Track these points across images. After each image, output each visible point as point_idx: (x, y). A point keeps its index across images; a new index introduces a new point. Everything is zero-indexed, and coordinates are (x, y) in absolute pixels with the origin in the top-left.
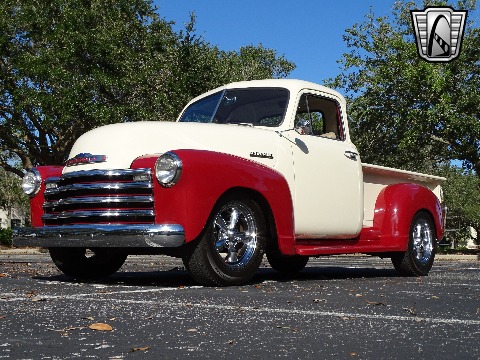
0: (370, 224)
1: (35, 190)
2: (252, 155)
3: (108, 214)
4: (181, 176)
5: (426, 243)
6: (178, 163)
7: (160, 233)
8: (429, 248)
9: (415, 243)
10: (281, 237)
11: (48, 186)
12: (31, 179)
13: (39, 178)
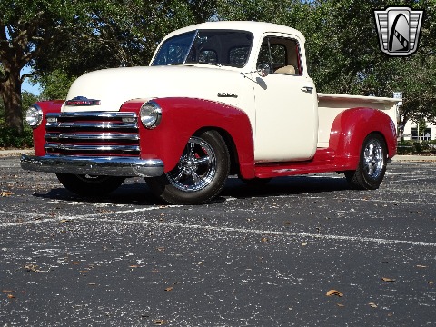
0: (326, 145)
1: (38, 123)
2: (219, 96)
3: (103, 148)
4: (162, 121)
5: (377, 160)
6: (159, 110)
7: (145, 166)
8: (380, 165)
9: (367, 160)
10: (242, 165)
11: (49, 120)
12: (33, 113)
13: (41, 112)
